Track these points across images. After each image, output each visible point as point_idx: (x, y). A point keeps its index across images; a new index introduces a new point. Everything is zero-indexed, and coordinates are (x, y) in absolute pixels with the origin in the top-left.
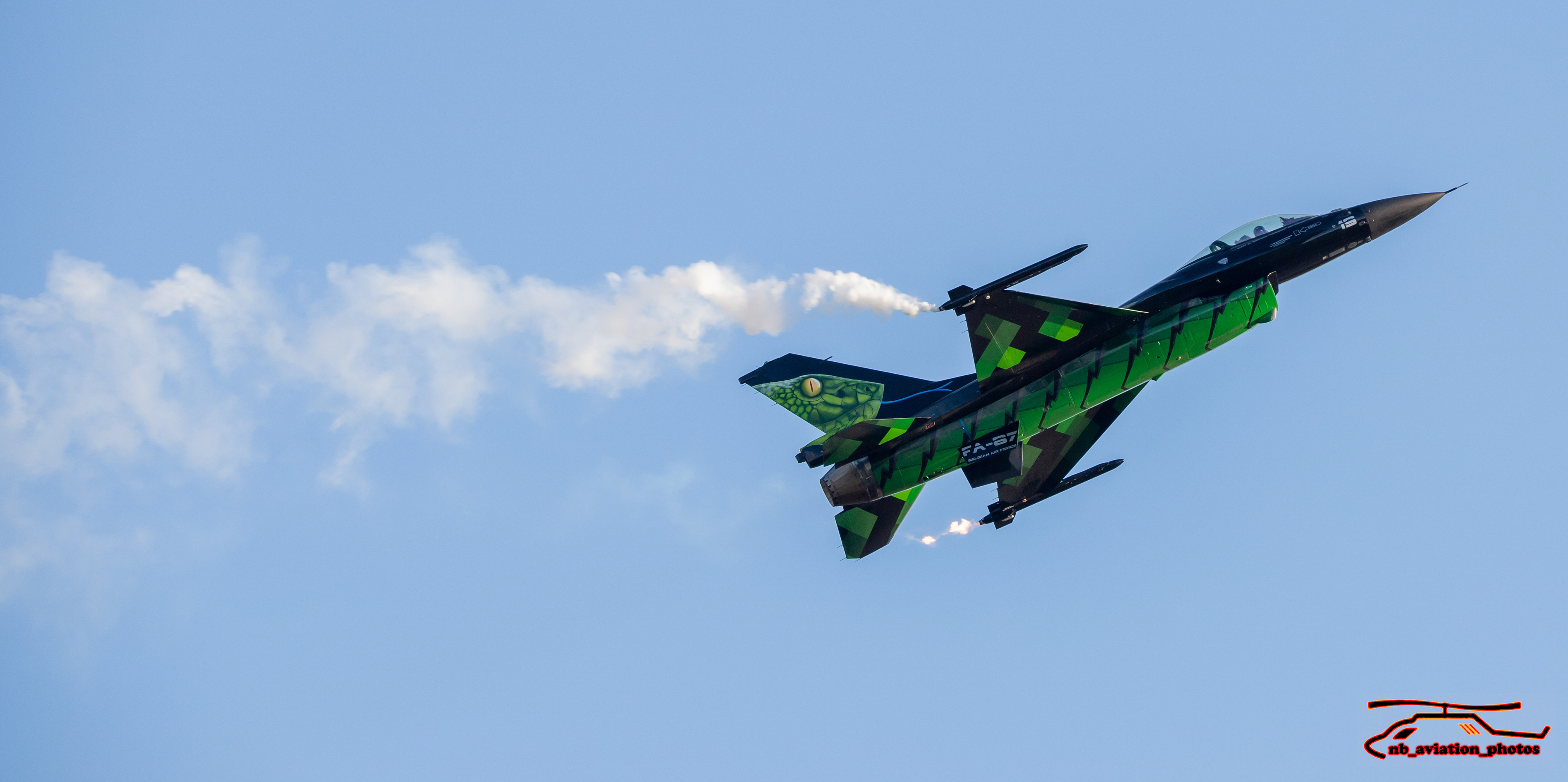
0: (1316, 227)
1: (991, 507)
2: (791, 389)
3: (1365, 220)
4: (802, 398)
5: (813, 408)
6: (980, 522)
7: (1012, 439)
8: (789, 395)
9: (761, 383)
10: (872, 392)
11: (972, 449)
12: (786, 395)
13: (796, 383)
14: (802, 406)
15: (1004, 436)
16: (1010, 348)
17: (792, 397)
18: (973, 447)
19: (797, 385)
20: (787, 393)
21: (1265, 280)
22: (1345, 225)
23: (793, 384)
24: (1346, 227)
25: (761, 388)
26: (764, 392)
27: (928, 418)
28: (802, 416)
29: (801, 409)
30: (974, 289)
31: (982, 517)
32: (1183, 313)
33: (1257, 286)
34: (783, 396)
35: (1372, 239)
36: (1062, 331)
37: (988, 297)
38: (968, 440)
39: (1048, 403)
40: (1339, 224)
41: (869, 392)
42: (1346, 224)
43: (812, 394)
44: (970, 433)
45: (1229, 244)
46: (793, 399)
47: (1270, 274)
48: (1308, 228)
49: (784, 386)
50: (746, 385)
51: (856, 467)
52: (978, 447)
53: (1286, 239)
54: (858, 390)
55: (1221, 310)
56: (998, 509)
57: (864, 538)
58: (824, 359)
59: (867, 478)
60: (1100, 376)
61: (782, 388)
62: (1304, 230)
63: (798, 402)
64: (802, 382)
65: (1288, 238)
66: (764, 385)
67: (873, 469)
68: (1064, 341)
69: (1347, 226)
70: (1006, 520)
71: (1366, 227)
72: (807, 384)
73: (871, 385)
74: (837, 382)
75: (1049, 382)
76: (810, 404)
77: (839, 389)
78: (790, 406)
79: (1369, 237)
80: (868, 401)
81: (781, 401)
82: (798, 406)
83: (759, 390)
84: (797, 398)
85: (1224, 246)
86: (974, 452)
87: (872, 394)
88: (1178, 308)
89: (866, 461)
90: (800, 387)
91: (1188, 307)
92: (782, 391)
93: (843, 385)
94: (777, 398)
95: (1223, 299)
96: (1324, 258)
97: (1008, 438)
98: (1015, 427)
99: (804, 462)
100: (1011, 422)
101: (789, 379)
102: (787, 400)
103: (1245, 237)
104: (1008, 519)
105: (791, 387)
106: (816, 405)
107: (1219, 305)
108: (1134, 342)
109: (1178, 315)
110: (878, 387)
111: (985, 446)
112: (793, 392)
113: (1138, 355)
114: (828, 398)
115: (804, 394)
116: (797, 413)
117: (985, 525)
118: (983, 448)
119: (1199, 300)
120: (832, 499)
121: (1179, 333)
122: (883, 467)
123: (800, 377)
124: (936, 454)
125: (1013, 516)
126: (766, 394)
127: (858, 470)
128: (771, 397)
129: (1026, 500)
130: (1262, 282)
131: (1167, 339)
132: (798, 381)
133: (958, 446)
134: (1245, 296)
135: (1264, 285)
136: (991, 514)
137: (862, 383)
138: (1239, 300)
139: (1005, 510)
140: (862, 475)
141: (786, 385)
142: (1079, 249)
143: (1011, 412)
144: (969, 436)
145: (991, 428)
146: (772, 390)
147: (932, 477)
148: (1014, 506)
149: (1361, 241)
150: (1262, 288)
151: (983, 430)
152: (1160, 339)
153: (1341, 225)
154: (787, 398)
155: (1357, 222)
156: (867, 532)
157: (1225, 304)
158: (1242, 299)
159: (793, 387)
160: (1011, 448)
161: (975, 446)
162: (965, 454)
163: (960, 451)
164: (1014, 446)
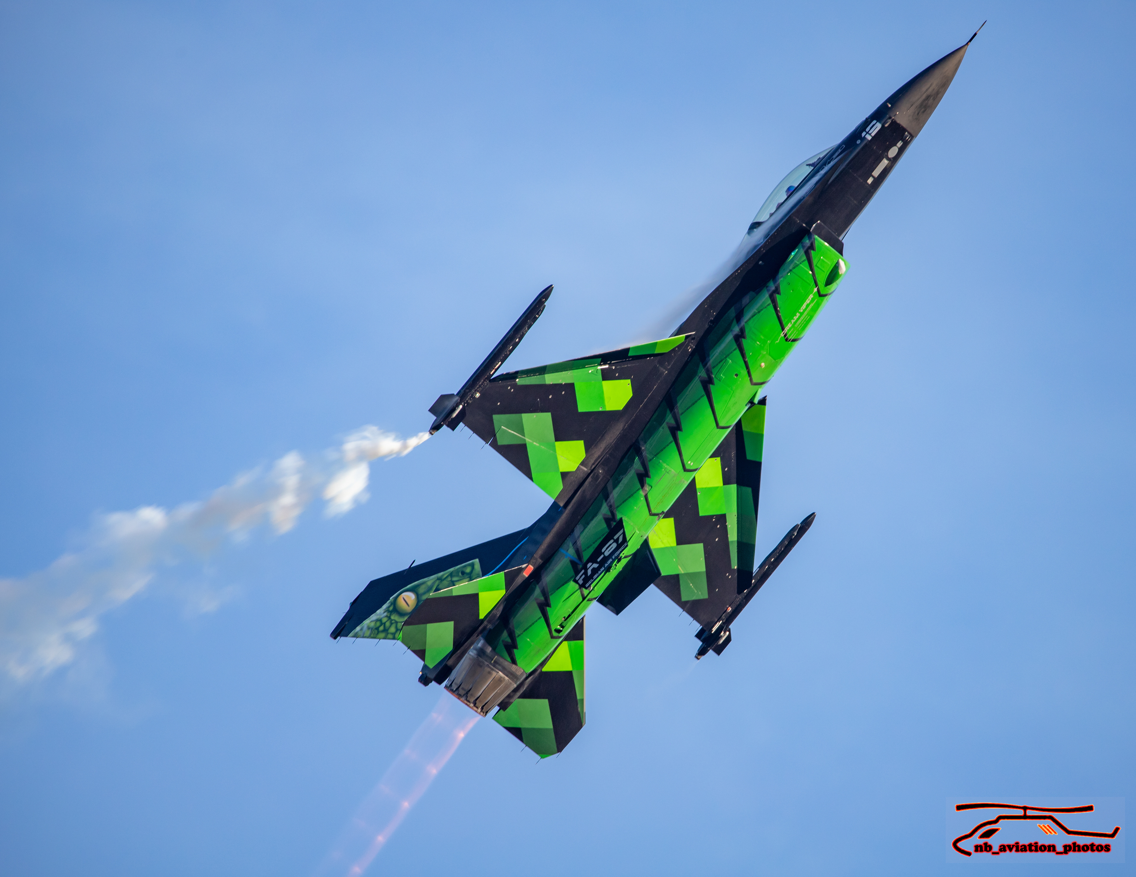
1: (699, 636)
2: (387, 616)
3: (890, 118)
4: (402, 619)
6: (696, 657)
7: (620, 540)
8: (388, 624)
9: (355, 628)
10: (468, 574)
11: (586, 573)
12: (384, 626)
13: (389, 607)
15: (612, 541)
16: (557, 443)
17: (391, 624)
18: (586, 570)
19: (391, 608)
20: (385, 623)
21: (810, 236)
22: (870, 134)
23: (387, 610)
24: (872, 136)
25: (357, 633)
26: (362, 636)
27: (523, 566)
30: (455, 394)
31: (696, 651)
32: (739, 317)
33: (803, 247)
34: (381, 628)
35: (913, 136)
36: (609, 398)
37: (478, 395)
38: (578, 566)
39: (642, 484)
40: (864, 136)
41: (465, 575)
42: (870, 132)
43: (410, 608)
44: (577, 557)
45: (762, 221)
46: (393, 626)
47: (814, 225)
49: (378, 617)
50: (341, 640)
51: (476, 656)
52: (591, 566)
54: (454, 579)
55: (777, 291)
56: (707, 633)
57: (547, 729)
58: (407, 567)
59: (492, 662)
60: (683, 426)
61: (377, 620)
63: (400, 626)
64: (394, 603)
66: (358, 628)
68: (621, 409)
69: (873, 134)
70: (721, 641)
71: (895, 125)
72: (401, 602)
73: (465, 566)
74: (429, 583)
75: (633, 462)
77: (434, 589)
78: (394, 634)
79: (906, 133)
81: (382, 635)
82: (402, 630)
83: (356, 636)
84: (397, 622)
85: (758, 225)
86: (589, 575)
87: (468, 576)
88: (732, 313)
89: (483, 645)
90: (395, 610)
91: (743, 306)
92: (378, 624)
93: (437, 582)
94: (378, 634)
95: (775, 280)
96: (870, 181)
97: (616, 541)
98: (620, 525)
99: (431, 682)
100: (615, 523)
101: (380, 607)
102: (388, 630)
103: (779, 203)
104: (724, 639)
105: (385, 614)
107: (773, 287)
108: (702, 373)
109: (735, 321)
110: (473, 565)
111: (597, 562)
112: (389, 618)
113: (713, 383)
115: (402, 614)
117: (703, 658)
118: (596, 566)
119: (752, 293)
120: (476, 705)
121: (744, 337)
122: (503, 641)
123: (391, 598)
124: (552, 599)
125: (728, 633)
126: (365, 636)
127: (479, 658)
128: (370, 636)
129: (731, 609)
130: (807, 242)
131: (735, 352)
132: (390, 604)
133: (571, 578)
134: (796, 263)
135: (811, 242)
136: (702, 641)
137: (455, 570)
138: (791, 271)
139: (714, 629)
140: (486, 661)
141: (380, 614)
142: (546, 293)
143: (609, 514)
144: (577, 561)
145: (596, 541)
146: (369, 628)
147: (565, 626)
148: (721, 622)
149: (900, 144)
150: (812, 247)
151: (588, 547)
152: (729, 355)
153: (866, 136)
154: (387, 628)
155: (883, 126)
156: (546, 722)
157: (777, 283)
158: (794, 268)
159: (388, 613)
160: (623, 549)
161: (588, 568)
162: (581, 582)
163: (576, 582)
164: (626, 545)
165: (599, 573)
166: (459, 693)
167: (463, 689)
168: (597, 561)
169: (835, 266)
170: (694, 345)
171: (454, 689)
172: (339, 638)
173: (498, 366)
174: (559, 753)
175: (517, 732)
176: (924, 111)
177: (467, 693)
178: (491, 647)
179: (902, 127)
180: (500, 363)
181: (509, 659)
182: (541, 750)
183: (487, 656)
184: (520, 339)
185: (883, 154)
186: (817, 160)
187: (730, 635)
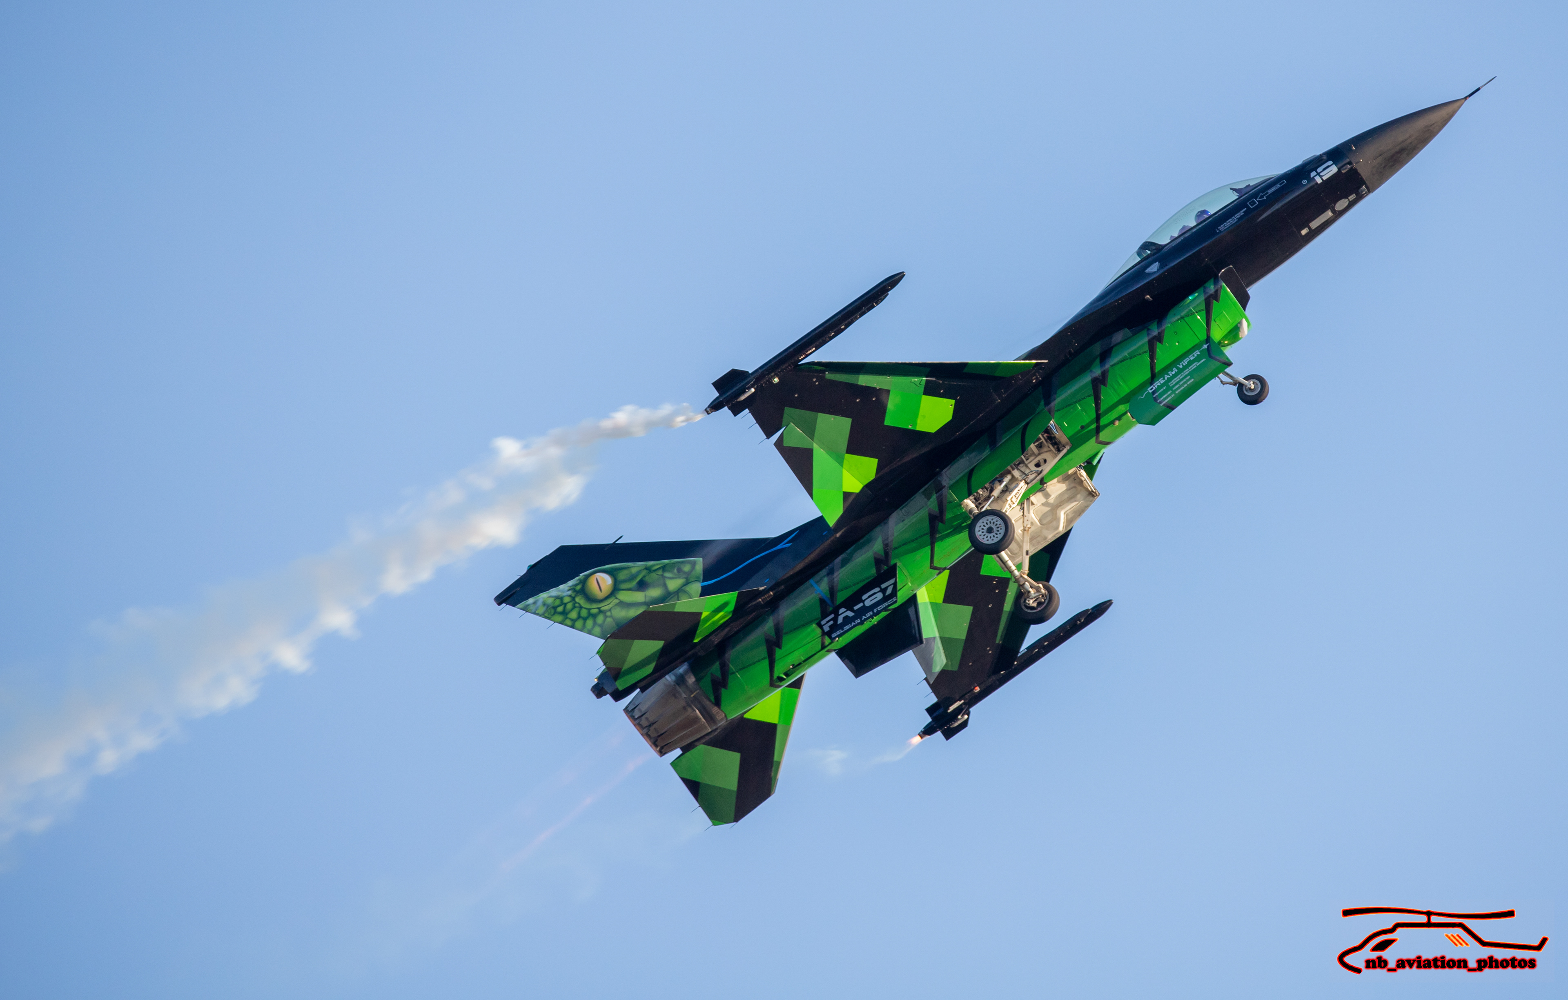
0: (1280, 188)
1: (930, 710)
2: (570, 596)
3: (1350, 163)
4: (588, 606)
5: (606, 617)
6: (919, 734)
7: (889, 591)
8: (569, 606)
9: (527, 599)
10: (685, 573)
11: (835, 619)
12: (565, 608)
13: (576, 585)
14: (590, 617)
15: (877, 589)
16: (847, 456)
17: (574, 607)
18: (837, 615)
19: (578, 588)
20: (566, 604)
21: (1216, 282)
22: (1321, 177)
23: (572, 589)
24: (1322, 179)
25: (528, 605)
26: (533, 611)
27: (761, 589)
28: (593, 632)
29: (590, 623)
30: (750, 372)
31: (921, 728)
32: (1104, 356)
33: (1205, 292)
34: (560, 609)
35: (1369, 191)
36: (924, 417)
37: (776, 380)
38: (827, 607)
39: (934, 528)
40: (1312, 176)
41: (681, 573)
42: (1321, 174)
43: (600, 595)
44: (829, 596)
45: (1160, 243)
46: (577, 610)
47: (1223, 270)
48: (1268, 193)
49: (559, 594)
50: (505, 609)
51: (673, 683)
52: (844, 613)
53: (1238, 215)
54: (666, 574)
55: (1159, 338)
56: (941, 710)
57: (729, 791)
58: (611, 543)
59: (692, 696)
61: (557, 597)
62: (1262, 197)
63: (584, 613)
64: (584, 582)
65: (1242, 213)
66: (531, 601)
67: (698, 680)
68: (933, 431)
69: (1325, 178)
70: (957, 724)
71: (1354, 173)
72: (592, 584)
73: (684, 562)
74: (634, 571)
75: (929, 498)
76: (601, 611)
77: (638, 579)
78: (574, 621)
79: (1364, 187)
80: (682, 587)
81: (560, 618)
82: (585, 619)
83: (525, 609)
84: (581, 607)
85: (1154, 248)
86: (839, 623)
87: (686, 575)
88: (1097, 348)
89: (686, 672)
90: (583, 591)
91: (1112, 345)
92: (558, 602)
93: (644, 573)
94: (554, 614)
95: (1160, 324)
96: (1304, 232)
97: (883, 591)
98: (892, 572)
99: (605, 695)
100: (886, 567)
101: (564, 581)
102: (567, 614)
103: (1184, 227)
104: (959, 722)
105: (570, 593)
106: (610, 610)
107: (1155, 332)
109: (1098, 361)
110: (694, 564)
111: (853, 611)
112: (573, 599)
114: (625, 596)
115: (591, 599)
116: (586, 630)
117: (928, 737)
118: (850, 614)
119: (1127, 331)
120: (656, 743)
121: (1105, 385)
122: (712, 674)
123: (581, 575)
124: (785, 639)
125: (966, 717)
126: (537, 612)
127: (677, 686)
128: (543, 615)
129: (979, 689)
130: (1211, 288)
131: (1088, 399)
132: (578, 581)
133: (816, 619)
134: (1191, 310)
135: (1216, 288)
136: (932, 719)
137: (670, 564)
138: (1182, 318)
139: (952, 708)
140: (684, 692)
141: (563, 591)
142: (893, 281)
143: (883, 554)
144: (829, 601)
145: (858, 583)
146: (544, 604)
147: (790, 674)
148: (962, 701)
149: (1352, 197)
150: (1216, 296)
151: (846, 588)
152: (1080, 400)
153: (1315, 178)
154: (567, 611)
155: (1339, 169)
156: (731, 781)
157: (1162, 329)
158: (1187, 316)
159: (573, 592)
160: (889, 603)
161: (840, 613)
162: (826, 628)
163: (820, 625)
164: (894, 600)
165: (852, 625)
166: (641, 723)
167: (647, 719)
168: (853, 609)
169: (1237, 325)
170: (1041, 376)
171: (636, 717)
172: (504, 605)
173: (810, 351)
174: (735, 823)
175: (694, 787)
176: (1392, 166)
177: (650, 726)
178: (695, 677)
179: (1362, 178)
180: (814, 349)
181: (712, 699)
182: (716, 815)
183: (687, 687)
184: (847, 326)
185: (1330, 206)
186: (1245, 186)
187: (967, 719)
